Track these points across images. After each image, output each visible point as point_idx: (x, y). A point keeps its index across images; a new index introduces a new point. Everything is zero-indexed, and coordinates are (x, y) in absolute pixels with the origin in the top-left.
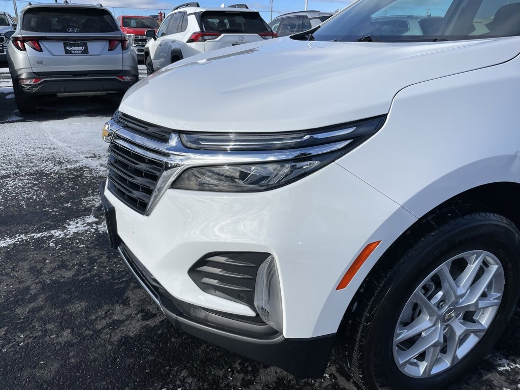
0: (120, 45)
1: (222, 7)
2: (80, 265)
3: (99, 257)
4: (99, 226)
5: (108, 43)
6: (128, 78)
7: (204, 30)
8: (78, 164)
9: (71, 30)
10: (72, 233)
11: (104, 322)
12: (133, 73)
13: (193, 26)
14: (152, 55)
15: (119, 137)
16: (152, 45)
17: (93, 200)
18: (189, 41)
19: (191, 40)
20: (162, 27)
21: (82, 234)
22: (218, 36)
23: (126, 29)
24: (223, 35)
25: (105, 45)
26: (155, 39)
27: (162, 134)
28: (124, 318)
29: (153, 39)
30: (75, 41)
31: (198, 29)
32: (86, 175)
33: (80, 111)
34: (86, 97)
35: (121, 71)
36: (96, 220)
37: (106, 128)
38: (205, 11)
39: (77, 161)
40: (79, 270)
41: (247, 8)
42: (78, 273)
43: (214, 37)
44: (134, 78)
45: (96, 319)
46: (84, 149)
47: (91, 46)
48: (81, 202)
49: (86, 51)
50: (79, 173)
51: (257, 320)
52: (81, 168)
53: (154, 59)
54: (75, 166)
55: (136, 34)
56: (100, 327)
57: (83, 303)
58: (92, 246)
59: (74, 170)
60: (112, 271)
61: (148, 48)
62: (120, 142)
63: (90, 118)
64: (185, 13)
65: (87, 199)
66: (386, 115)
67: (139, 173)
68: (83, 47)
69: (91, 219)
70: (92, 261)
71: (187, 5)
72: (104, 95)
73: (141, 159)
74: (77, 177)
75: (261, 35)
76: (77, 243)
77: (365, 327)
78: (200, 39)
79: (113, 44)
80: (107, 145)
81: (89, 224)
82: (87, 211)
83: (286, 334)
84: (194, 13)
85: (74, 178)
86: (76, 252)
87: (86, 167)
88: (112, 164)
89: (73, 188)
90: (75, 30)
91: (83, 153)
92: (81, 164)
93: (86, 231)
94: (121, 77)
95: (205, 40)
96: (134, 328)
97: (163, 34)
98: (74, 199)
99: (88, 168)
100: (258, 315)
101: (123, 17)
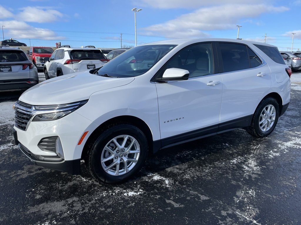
0: (28, 67)
1: (82, 48)
2: (5, 160)
3: (13, 157)
4: (14, 147)
5: (22, 66)
6: (32, 82)
7: (72, 59)
8: (5, 124)
9: (3, 61)
10: (1, 150)
11: (14, 175)
12: (36, 79)
13: (67, 57)
14: (48, 69)
15: (18, 108)
16: (47, 64)
17: (12, 137)
18: (65, 64)
19: (66, 63)
20: (53, 55)
21: (6, 150)
22: (79, 61)
23: (35, 54)
24: (82, 61)
25: (21, 67)
26: (49, 61)
27: (30, 106)
28: (21, 173)
29: (48, 62)
30: (5, 66)
31: (69, 58)
32: (9, 128)
33: (7, 99)
34: (10, 92)
35: (29, 79)
36: (13, 144)
37: (14, 106)
38: (73, 50)
39: (5, 122)
40: (4, 161)
41: (95, 48)
42: (4, 162)
43: (77, 62)
44: (36, 82)
45: (11, 175)
46: (8, 117)
47: (13, 68)
48: (6, 139)
49: (11, 70)
50: (5, 127)
51: (57, 157)
52: (7, 125)
53: (49, 70)
54: (4, 124)
55: (41, 56)
56: (12, 177)
57: (6, 170)
58: (10, 153)
59: (3, 126)
60: (18, 161)
61: (45, 66)
62: (18, 110)
63: (12, 102)
64: (63, 50)
65: (9, 137)
66: (88, 100)
67: (24, 118)
68: (9, 69)
69: (11, 144)
70: (10, 158)
71: (65, 46)
72: (20, 91)
73: (25, 114)
74: (4, 129)
75: (101, 61)
76: (4, 153)
77: (90, 157)
78: (70, 62)
79: (25, 66)
80: (15, 111)
81: (9, 146)
82: (9, 142)
83: (66, 159)
84: (68, 51)
85: (3, 129)
86: (3, 156)
87: (9, 125)
88: (16, 117)
89: (2, 133)
90: (5, 61)
91: (8, 119)
92: (7, 123)
93: (8, 149)
94: (29, 82)
95: (73, 63)
96: (25, 176)
97: (53, 59)
98: (3, 137)
99: (10, 125)
100: (57, 155)
101: (34, 47)
